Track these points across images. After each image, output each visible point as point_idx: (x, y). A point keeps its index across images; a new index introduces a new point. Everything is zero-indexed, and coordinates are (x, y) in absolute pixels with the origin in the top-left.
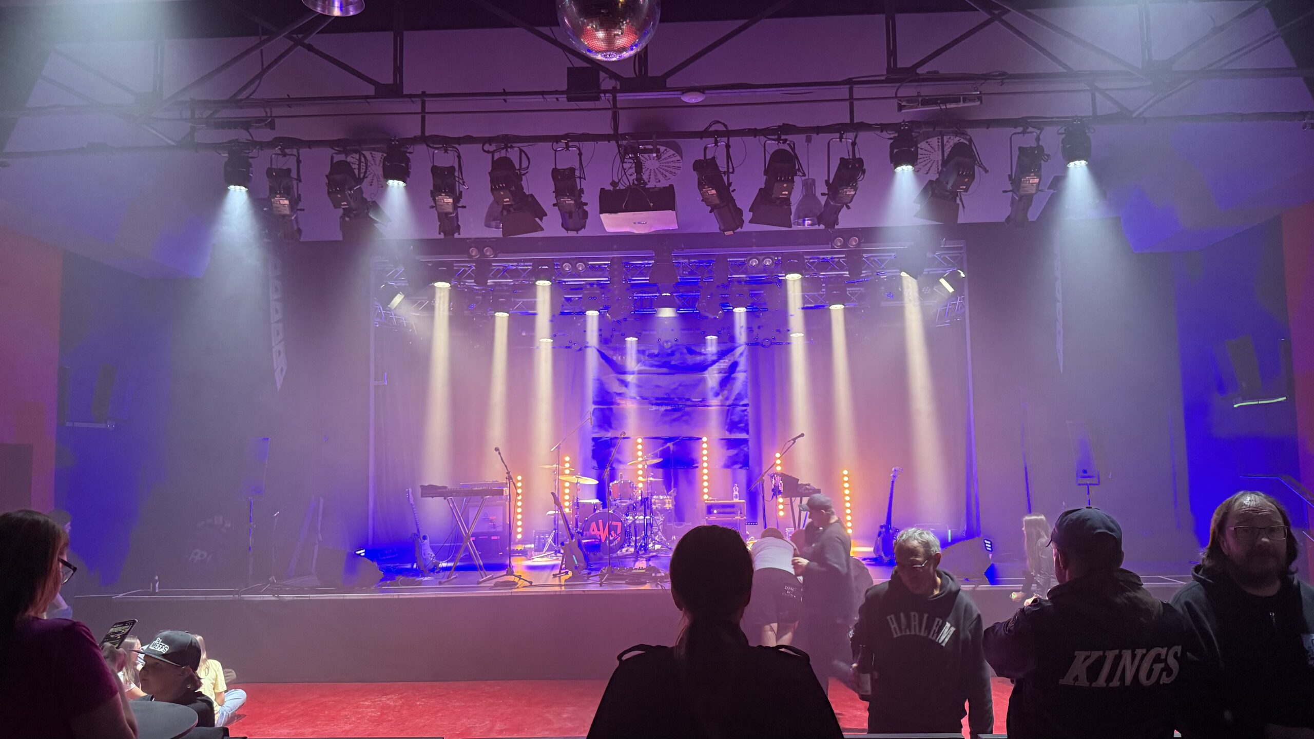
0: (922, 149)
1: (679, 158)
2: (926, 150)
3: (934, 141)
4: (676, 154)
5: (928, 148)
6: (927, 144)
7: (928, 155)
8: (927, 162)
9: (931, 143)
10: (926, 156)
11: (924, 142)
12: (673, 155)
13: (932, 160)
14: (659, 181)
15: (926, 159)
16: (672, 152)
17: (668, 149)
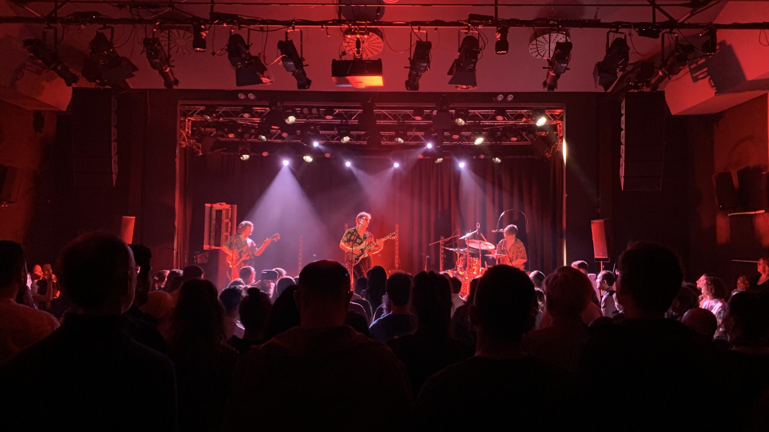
0: (539, 41)
1: (381, 40)
2: (542, 42)
3: (547, 36)
4: (379, 38)
5: (543, 40)
6: (543, 38)
7: (544, 46)
8: (543, 50)
9: (545, 38)
10: (542, 46)
11: (541, 37)
12: (377, 38)
13: (546, 49)
14: (368, 56)
15: (542, 48)
16: (377, 36)
17: (374, 34)
